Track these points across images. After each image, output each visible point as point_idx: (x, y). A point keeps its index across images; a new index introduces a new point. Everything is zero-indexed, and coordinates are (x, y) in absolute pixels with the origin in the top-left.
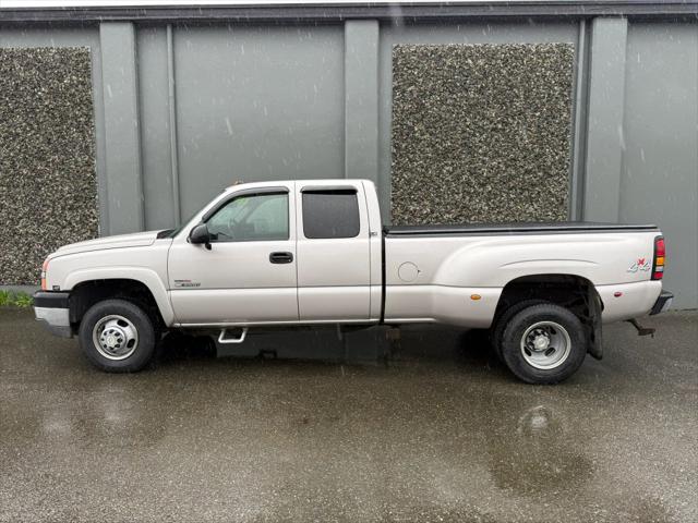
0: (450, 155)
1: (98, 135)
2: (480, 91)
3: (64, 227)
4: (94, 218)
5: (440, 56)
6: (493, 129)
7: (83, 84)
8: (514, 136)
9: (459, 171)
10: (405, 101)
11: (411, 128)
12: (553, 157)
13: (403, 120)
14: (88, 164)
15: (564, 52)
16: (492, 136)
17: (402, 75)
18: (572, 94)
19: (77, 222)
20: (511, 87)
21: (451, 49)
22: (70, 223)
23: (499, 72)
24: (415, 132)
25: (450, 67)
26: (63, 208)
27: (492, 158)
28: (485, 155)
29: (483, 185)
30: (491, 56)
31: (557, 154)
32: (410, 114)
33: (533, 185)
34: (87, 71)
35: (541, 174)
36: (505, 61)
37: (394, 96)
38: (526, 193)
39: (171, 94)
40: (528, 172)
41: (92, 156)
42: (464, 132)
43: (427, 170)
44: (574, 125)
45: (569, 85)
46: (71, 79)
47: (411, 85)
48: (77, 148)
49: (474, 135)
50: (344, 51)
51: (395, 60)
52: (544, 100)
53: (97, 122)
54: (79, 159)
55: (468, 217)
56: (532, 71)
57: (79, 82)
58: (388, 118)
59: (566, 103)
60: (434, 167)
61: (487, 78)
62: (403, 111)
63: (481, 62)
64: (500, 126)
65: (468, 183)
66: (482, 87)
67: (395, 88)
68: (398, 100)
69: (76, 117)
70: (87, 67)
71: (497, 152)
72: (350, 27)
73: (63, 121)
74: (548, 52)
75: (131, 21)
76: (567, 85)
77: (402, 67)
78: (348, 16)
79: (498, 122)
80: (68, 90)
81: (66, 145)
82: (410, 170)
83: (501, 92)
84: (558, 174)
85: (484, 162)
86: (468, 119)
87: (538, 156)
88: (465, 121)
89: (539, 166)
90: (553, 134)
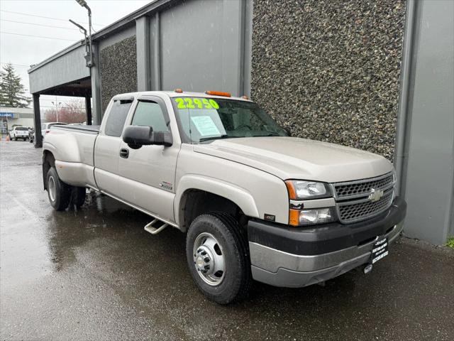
0: (289, 69)
6: (324, 39)
8: (343, 41)
9: (295, 83)
10: (260, 28)
11: (264, 50)
12: (382, 57)
13: (258, 44)
16: (323, 45)
24: (266, 53)
27: (322, 68)
28: (317, 65)
29: (314, 94)
31: (387, 54)
32: (263, 38)
33: (359, 91)
35: (368, 78)
37: (254, 25)
38: (352, 100)
40: (355, 77)
42: (300, 46)
43: (273, 84)
44: (407, 17)
47: (264, 14)
49: (308, 48)
55: (301, 125)
60: (278, 81)
62: (258, 37)
64: (330, 35)
65: (302, 92)
67: (254, 19)
68: (256, 28)
71: (327, 61)
75: (144, 16)
79: (329, 31)
82: (262, 85)
84: (386, 76)
85: (315, 71)
86: (304, 33)
87: (366, 60)
88: (302, 35)
89: (366, 71)
90: (383, 31)
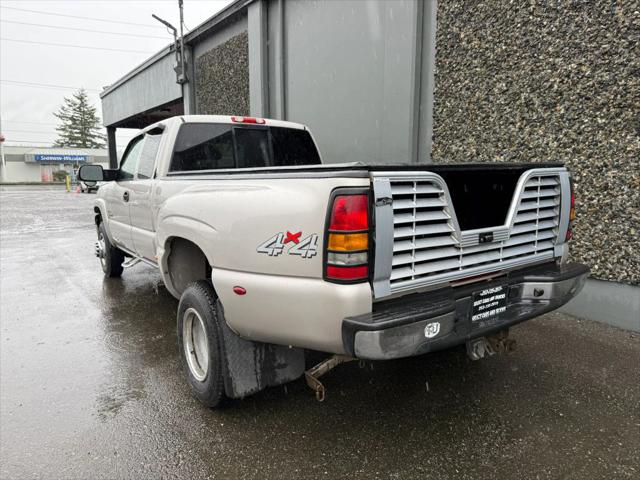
0: (504, 65)
9: (515, 88)
11: (457, 36)
13: (448, 27)
16: (571, 18)
24: (461, 41)
27: (568, 59)
28: (557, 54)
29: (551, 107)
32: (456, 16)
38: (629, 114)
42: (525, 24)
43: (473, 92)
49: (540, 26)
58: (433, 29)
60: (483, 87)
62: (448, 15)
65: (529, 104)
70: (247, 47)
71: (577, 46)
82: (454, 95)
85: (554, 67)
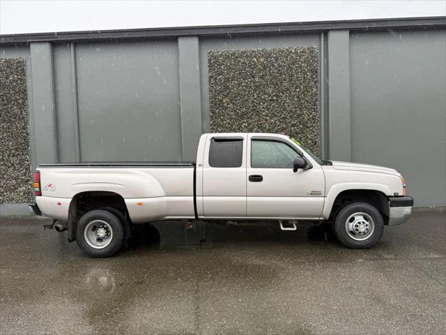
0: (245, 116)
1: (30, 110)
2: (262, 77)
3: (9, 167)
4: (28, 161)
5: (237, 57)
6: (271, 100)
7: (20, 79)
8: (284, 103)
9: (251, 126)
10: (216, 84)
11: (221, 101)
12: (308, 115)
13: (216, 96)
14: (24, 128)
15: (312, 52)
16: (271, 104)
17: (214, 69)
18: (319, 77)
19: (17, 164)
20: (281, 74)
21: (243, 52)
22: (13, 165)
23: (273, 65)
24: (224, 103)
25: (243, 63)
26: (9, 156)
27: (271, 118)
28: (267, 116)
30: (268, 55)
31: (311, 114)
32: (220, 92)
34: (23, 72)
35: (301, 126)
36: (277, 59)
37: (210, 81)
39: (74, 84)
40: (293, 125)
41: (26, 123)
42: (253, 102)
43: (232, 126)
44: (320, 96)
45: (316, 72)
46: (14, 77)
47: (219, 75)
48: (17, 118)
49: (260, 104)
50: (178, 55)
51: (210, 60)
52: (302, 81)
53: (29, 102)
54: (19, 125)
56: (293, 64)
57: (18, 79)
58: (207, 95)
59: (315, 82)
60: (236, 124)
61: (265, 69)
62: (216, 91)
63: (262, 60)
64: (275, 98)
66: (263, 75)
67: (210, 77)
68: (212, 84)
69: (17, 100)
70: (23, 70)
71: (274, 114)
72: (181, 41)
73: (9, 103)
74: (303, 52)
75: (49, 42)
76: (315, 72)
77: (214, 63)
78: (179, 34)
79: (274, 96)
80: (11, 83)
81: (10, 117)
82: (222, 126)
83: (275, 78)
84: (312, 126)
85: (266, 120)
86: (255, 95)
87: (299, 116)
88: (254, 96)
89: (300, 122)
90: (307, 101)
